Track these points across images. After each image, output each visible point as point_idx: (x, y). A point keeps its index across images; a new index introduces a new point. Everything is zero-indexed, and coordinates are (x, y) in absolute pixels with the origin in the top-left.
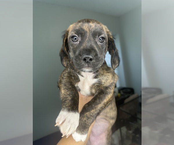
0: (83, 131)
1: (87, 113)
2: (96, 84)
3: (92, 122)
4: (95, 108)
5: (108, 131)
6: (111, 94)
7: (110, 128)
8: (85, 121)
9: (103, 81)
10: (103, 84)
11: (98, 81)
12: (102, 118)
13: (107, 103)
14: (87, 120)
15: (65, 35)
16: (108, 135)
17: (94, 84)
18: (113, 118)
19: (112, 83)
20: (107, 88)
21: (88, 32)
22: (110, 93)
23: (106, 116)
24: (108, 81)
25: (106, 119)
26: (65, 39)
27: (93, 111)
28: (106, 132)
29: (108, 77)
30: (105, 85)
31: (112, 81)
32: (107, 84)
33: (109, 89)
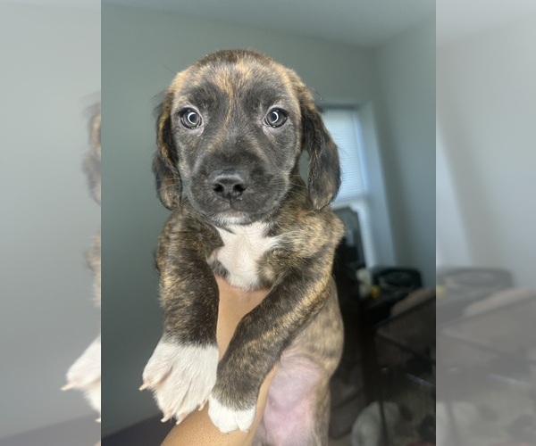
0: (241, 398)
1: (252, 343)
2: (275, 252)
3: (269, 371)
4: (276, 326)
5: (318, 392)
6: (322, 280)
7: (325, 382)
8: (247, 367)
9: (297, 242)
10: (296, 249)
11: (281, 243)
12: (299, 356)
13: (313, 306)
14: (253, 363)
15: (161, 105)
16: (319, 404)
17: (268, 254)
18: (331, 355)
19: (324, 247)
20: (309, 261)
21: (232, 94)
22: (319, 278)
23: (312, 349)
24: (312, 241)
25: (311, 359)
26: (164, 118)
27: (268, 334)
28: (314, 396)
29: (310, 229)
30: (303, 253)
31: (325, 240)
32: (310, 249)
33: (316, 266)
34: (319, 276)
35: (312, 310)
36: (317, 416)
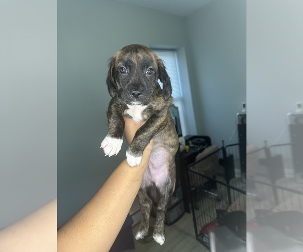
5: (169, 161)
7: (171, 158)
9: (154, 106)
10: (154, 108)
13: (161, 126)
15: (111, 63)
16: (170, 166)
17: (145, 111)
18: (172, 146)
19: (164, 107)
20: (159, 112)
21: (136, 64)
22: (162, 117)
23: (165, 144)
24: (160, 105)
25: (165, 148)
26: (112, 67)
28: (168, 163)
30: (157, 109)
31: (164, 105)
32: (159, 107)
34: (162, 116)
35: (160, 127)
36: (170, 170)
